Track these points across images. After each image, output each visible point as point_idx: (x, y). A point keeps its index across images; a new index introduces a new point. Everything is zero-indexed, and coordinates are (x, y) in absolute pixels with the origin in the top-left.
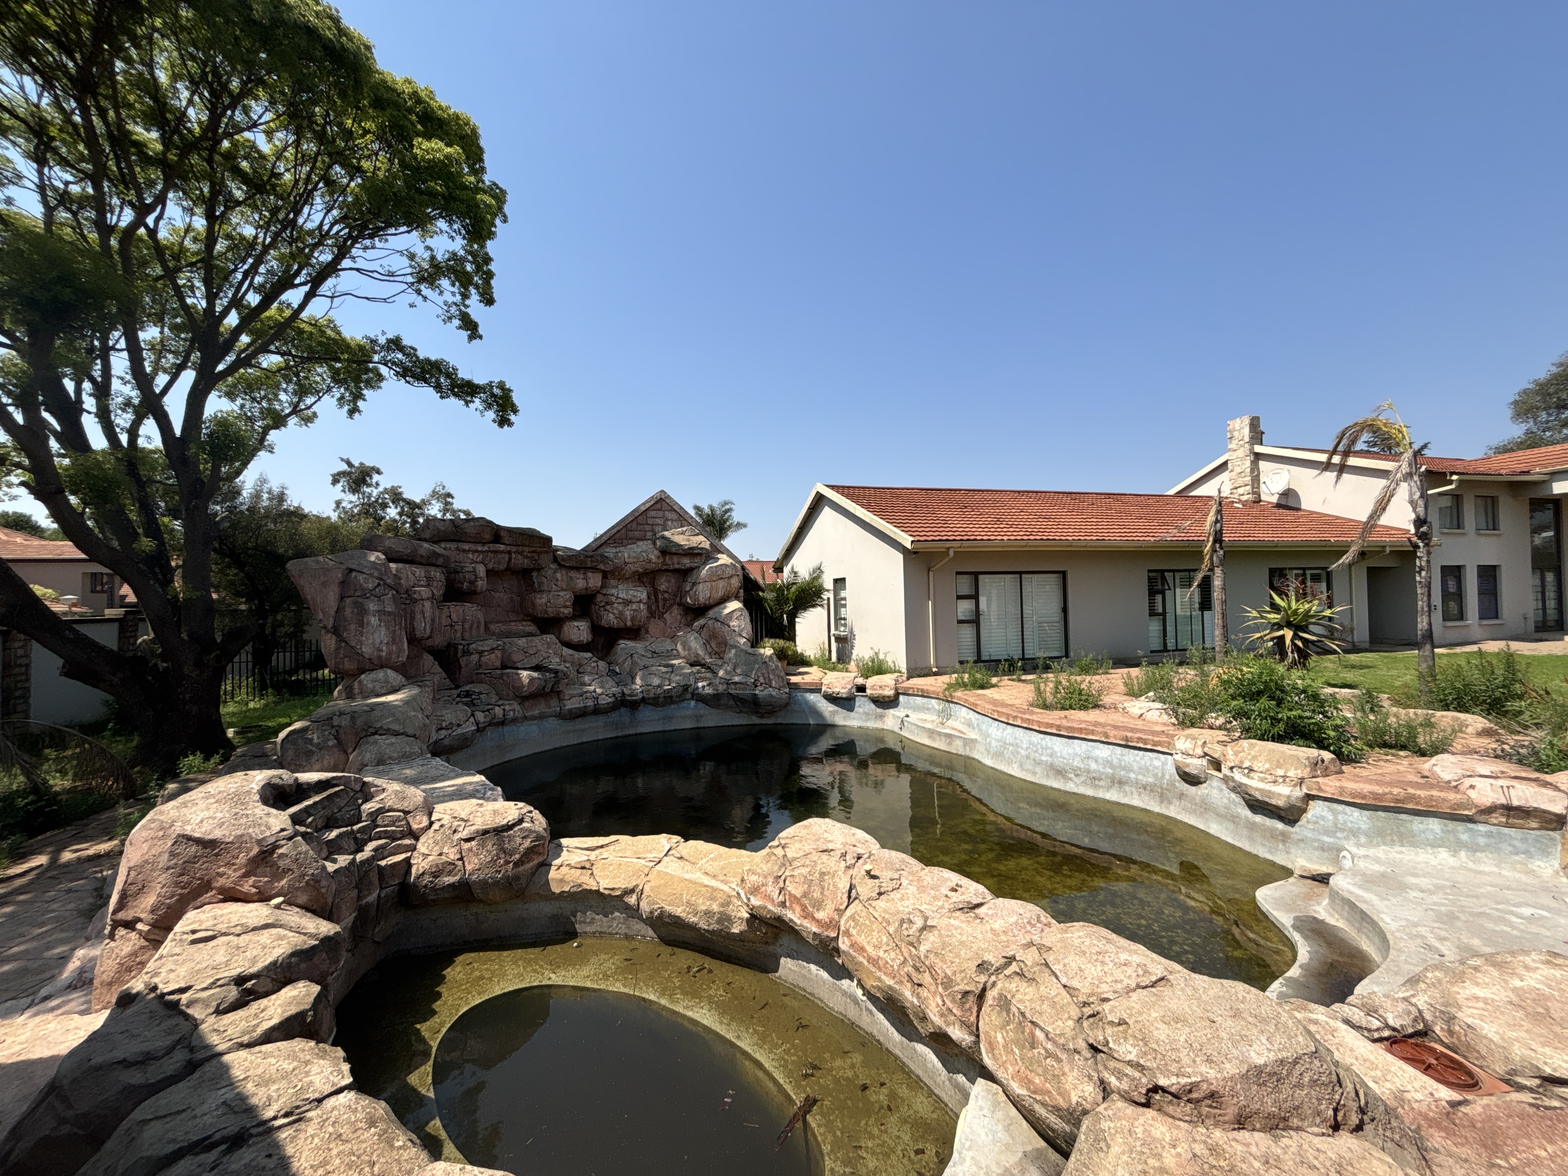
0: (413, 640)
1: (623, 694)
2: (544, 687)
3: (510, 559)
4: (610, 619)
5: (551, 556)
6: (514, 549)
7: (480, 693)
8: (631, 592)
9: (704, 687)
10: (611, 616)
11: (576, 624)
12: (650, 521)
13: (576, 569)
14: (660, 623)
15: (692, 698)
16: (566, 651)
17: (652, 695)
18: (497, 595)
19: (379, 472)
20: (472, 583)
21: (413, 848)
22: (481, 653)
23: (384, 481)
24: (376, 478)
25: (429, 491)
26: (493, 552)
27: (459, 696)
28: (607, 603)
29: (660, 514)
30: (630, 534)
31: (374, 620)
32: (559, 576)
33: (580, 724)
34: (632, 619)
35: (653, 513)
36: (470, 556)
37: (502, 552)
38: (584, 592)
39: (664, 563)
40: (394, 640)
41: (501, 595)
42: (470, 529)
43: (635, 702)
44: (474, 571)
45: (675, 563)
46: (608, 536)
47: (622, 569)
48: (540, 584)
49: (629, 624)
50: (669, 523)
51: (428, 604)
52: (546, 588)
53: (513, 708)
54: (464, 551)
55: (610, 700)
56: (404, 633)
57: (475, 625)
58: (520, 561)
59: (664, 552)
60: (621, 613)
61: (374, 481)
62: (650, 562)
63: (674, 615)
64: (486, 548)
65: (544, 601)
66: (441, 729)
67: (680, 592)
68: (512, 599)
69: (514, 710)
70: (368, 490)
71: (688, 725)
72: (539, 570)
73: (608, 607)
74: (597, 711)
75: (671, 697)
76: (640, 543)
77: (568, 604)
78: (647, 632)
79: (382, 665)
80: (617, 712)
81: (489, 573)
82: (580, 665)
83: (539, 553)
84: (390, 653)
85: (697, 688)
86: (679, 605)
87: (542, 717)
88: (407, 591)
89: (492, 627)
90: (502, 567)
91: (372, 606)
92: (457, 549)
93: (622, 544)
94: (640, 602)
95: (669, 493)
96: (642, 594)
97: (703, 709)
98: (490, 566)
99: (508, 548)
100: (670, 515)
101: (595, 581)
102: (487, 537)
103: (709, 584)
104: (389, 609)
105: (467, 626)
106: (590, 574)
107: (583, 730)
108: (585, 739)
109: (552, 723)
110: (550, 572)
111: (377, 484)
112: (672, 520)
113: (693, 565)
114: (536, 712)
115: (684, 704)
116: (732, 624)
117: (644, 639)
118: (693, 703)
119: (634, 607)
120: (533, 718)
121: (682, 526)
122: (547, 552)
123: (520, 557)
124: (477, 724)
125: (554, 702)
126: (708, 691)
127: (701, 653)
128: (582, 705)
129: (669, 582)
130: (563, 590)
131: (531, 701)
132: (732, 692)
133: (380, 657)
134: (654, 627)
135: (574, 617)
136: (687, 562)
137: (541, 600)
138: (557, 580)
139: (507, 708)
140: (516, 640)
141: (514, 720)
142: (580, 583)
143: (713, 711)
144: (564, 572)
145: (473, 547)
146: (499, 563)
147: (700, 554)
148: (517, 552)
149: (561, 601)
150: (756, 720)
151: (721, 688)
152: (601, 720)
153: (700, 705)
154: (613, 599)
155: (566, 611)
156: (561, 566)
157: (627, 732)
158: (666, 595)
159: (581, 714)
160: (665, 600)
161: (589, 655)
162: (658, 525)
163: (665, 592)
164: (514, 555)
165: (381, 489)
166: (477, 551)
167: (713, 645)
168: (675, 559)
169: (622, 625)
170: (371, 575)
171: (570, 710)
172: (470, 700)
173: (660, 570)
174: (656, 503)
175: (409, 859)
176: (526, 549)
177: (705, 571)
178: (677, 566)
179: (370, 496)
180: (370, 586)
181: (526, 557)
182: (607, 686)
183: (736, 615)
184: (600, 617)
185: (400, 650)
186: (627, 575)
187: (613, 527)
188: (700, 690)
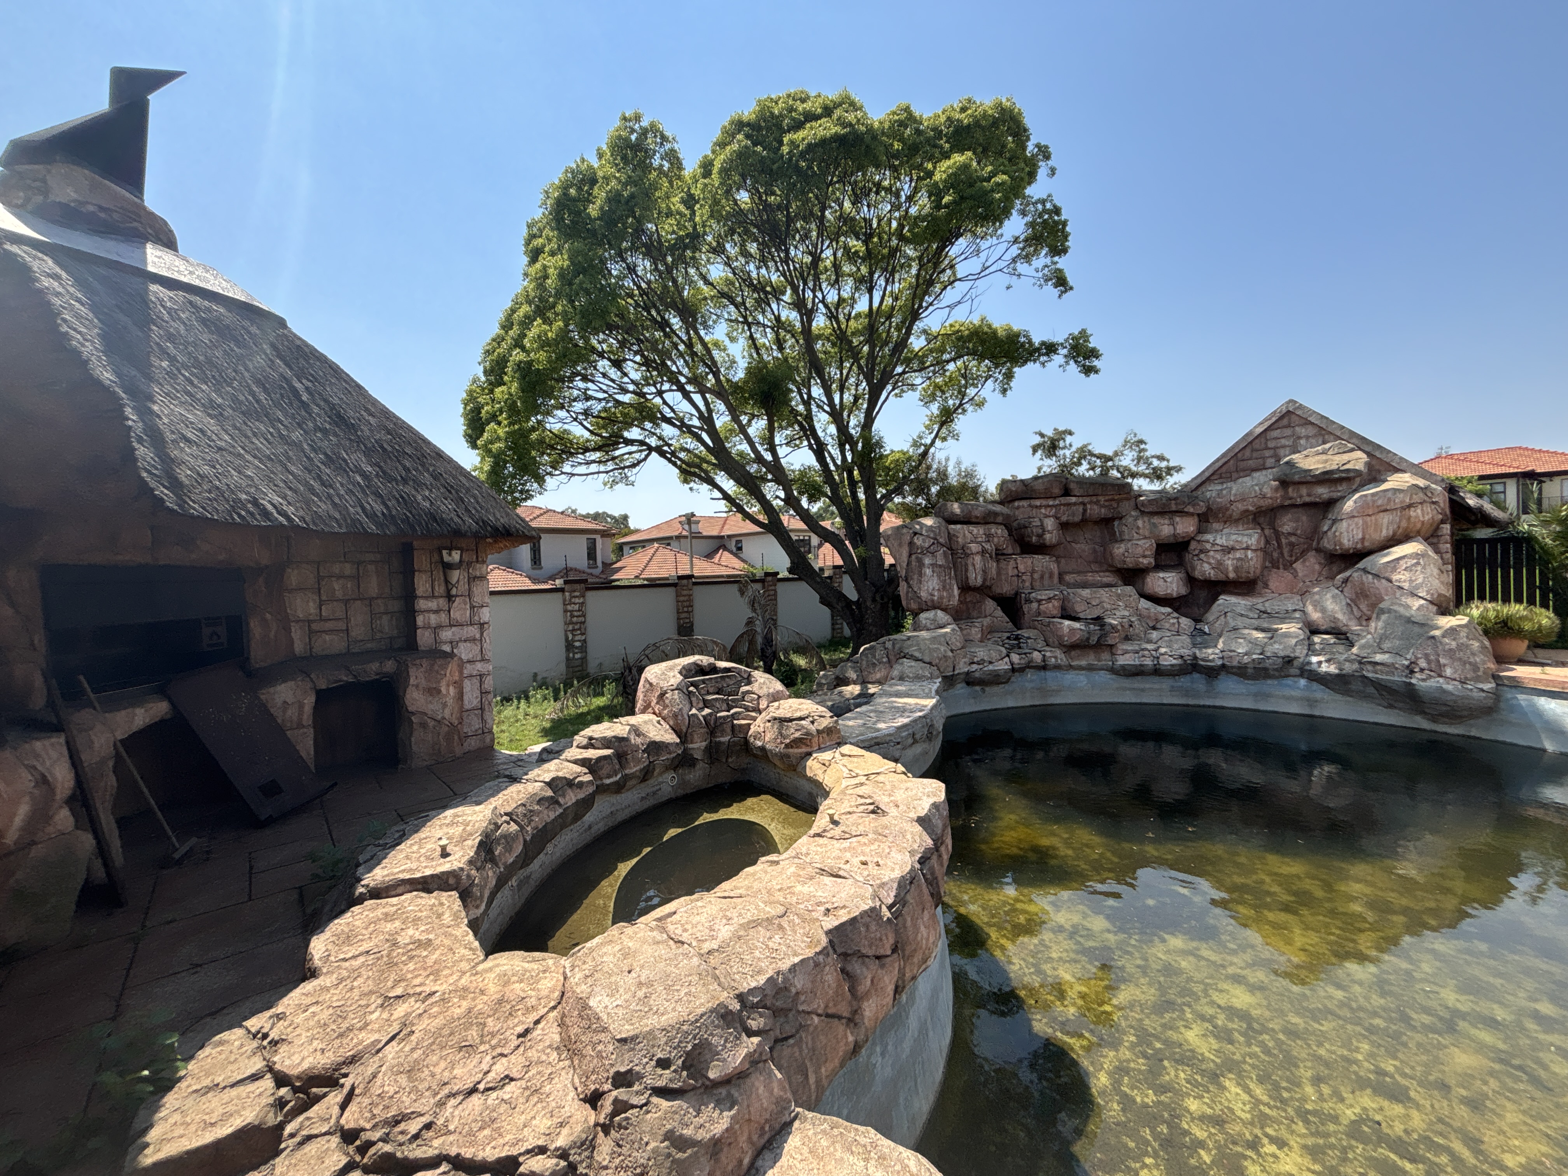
0: (965, 588)
1: (1195, 658)
2: (1088, 639)
3: (1085, 510)
4: (1205, 569)
5: (1132, 502)
6: (1086, 500)
7: (1029, 638)
8: (1234, 537)
9: (1320, 663)
10: (1206, 567)
11: (1161, 575)
12: (1271, 444)
13: (1161, 513)
14: (1288, 575)
15: (1301, 675)
16: (1144, 604)
17: (1235, 663)
18: (1077, 546)
19: (1070, 433)
20: (1040, 536)
21: (754, 719)
22: (1039, 601)
23: (1075, 442)
24: (1069, 439)
25: (1121, 442)
26: (1064, 505)
27: (1008, 638)
28: (1201, 551)
29: (1288, 432)
30: (1242, 465)
31: (928, 572)
32: (1140, 523)
33: (1137, 683)
34: (1236, 569)
35: (1275, 433)
36: (1043, 511)
37: (1075, 504)
38: (1172, 540)
39: (1286, 497)
40: (944, 587)
41: (1083, 546)
42: (1039, 486)
43: (1211, 669)
44: (1042, 525)
45: (1304, 495)
46: (1211, 471)
47: (1227, 509)
48: (1121, 533)
49: (1232, 575)
50: (1303, 442)
51: (978, 559)
52: (1127, 537)
53: (1056, 656)
54: (1037, 507)
55: (1174, 662)
56: (954, 582)
57: (1047, 576)
58: (1095, 511)
59: (1284, 483)
60: (1220, 563)
61: (1068, 443)
62: (1264, 497)
63: (1310, 565)
64: (1057, 502)
65: (1121, 550)
66: (973, 663)
67: (1314, 536)
68: (1095, 551)
69: (1056, 657)
70: (1061, 452)
71: (1294, 708)
72: (1121, 518)
73: (1202, 556)
74: (1157, 671)
75: (1266, 669)
76: (1256, 475)
77: (1148, 553)
78: (1266, 586)
79: (935, 607)
80: (1188, 677)
81: (1064, 526)
82: (1157, 620)
83: (1119, 501)
84: (941, 598)
85: (1310, 663)
86: (1318, 550)
87: (1090, 668)
88: (963, 548)
89: (1068, 578)
90: (1078, 518)
91: (927, 561)
92: (1030, 506)
93: (1230, 479)
94: (1247, 548)
95: (1301, 401)
96: (1251, 538)
97: (1319, 692)
98: (1064, 518)
99: (1081, 499)
100: (1302, 431)
101: (1185, 526)
102: (1056, 491)
103: (1360, 521)
104: (940, 563)
105: (1036, 576)
106: (1178, 519)
107: (1143, 690)
108: (1145, 700)
109: (1104, 677)
110: (1131, 520)
111: (1071, 445)
112: (1307, 437)
113: (1335, 495)
114: (1083, 663)
115: (1289, 681)
116: (1395, 577)
117: (1261, 595)
118: (1303, 682)
119: (1238, 555)
120: (1081, 668)
121: (1324, 443)
122: (1128, 499)
123: (1095, 507)
124: (1012, 664)
125: (1105, 656)
126: (1332, 669)
127: (1340, 616)
128: (1137, 663)
129: (1297, 520)
130: (1145, 538)
131: (1078, 652)
132: (1370, 675)
133: (933, 601)
134: (1277, 580)
135: (1159, 567)
136: (1323, 492)
137: (1119, 550)
138: (1138, 528)
139: (1048, 654)
140: (1079, 591)
141: (1057, 667)
142: (1165, 529)
143: (1338, 697)
144: (1146, 519)
145: (1044, 502)
146: (1073, 515)
147: (1348, 479)
148: (1091, 502)
149: (1139, 551)
150: (1423, 723)
151: (1349, 668)
152: (1166, 683)
153: (1315, 685)
154: (1208, 546)
155: (1146, 561)
156: (1143, 513)
157: (1202, 703)
158: (1293, 539)
159: (1136, 672)
160: (1292, 545)
161: (1169, 610)
162: (1284, 447)
163: (1290, 534)
164: (1089, 506)
165: (1074, 449)
166: (1049, 506)
167: (1363, 607)
168: (1304, 491)
169: (1221, 577)
170: (928, 536)
171: (1123, 666)
172: (1016, 644)
173: (1282, 507)
174: (1281, 418)
175: (749, 725)
176: (1102, 499)
177: (1349, 505)
178: (1307, 499)
179: (1065, 458)
180: (927, 545)
181: (1102, 506)
182: (1175, 646)
183: (1403, 564)
184: (1194, 569)
185: (951, 596)
186: (1236, 515)
187: (1218, 460)
188: (1315, 667)
